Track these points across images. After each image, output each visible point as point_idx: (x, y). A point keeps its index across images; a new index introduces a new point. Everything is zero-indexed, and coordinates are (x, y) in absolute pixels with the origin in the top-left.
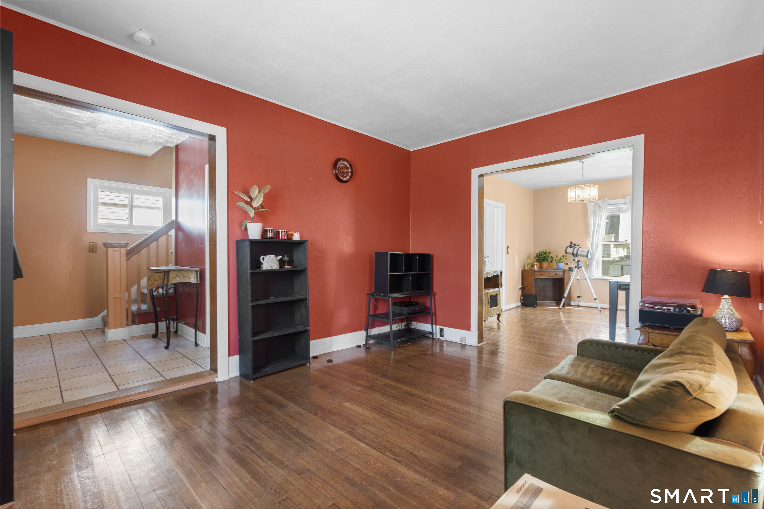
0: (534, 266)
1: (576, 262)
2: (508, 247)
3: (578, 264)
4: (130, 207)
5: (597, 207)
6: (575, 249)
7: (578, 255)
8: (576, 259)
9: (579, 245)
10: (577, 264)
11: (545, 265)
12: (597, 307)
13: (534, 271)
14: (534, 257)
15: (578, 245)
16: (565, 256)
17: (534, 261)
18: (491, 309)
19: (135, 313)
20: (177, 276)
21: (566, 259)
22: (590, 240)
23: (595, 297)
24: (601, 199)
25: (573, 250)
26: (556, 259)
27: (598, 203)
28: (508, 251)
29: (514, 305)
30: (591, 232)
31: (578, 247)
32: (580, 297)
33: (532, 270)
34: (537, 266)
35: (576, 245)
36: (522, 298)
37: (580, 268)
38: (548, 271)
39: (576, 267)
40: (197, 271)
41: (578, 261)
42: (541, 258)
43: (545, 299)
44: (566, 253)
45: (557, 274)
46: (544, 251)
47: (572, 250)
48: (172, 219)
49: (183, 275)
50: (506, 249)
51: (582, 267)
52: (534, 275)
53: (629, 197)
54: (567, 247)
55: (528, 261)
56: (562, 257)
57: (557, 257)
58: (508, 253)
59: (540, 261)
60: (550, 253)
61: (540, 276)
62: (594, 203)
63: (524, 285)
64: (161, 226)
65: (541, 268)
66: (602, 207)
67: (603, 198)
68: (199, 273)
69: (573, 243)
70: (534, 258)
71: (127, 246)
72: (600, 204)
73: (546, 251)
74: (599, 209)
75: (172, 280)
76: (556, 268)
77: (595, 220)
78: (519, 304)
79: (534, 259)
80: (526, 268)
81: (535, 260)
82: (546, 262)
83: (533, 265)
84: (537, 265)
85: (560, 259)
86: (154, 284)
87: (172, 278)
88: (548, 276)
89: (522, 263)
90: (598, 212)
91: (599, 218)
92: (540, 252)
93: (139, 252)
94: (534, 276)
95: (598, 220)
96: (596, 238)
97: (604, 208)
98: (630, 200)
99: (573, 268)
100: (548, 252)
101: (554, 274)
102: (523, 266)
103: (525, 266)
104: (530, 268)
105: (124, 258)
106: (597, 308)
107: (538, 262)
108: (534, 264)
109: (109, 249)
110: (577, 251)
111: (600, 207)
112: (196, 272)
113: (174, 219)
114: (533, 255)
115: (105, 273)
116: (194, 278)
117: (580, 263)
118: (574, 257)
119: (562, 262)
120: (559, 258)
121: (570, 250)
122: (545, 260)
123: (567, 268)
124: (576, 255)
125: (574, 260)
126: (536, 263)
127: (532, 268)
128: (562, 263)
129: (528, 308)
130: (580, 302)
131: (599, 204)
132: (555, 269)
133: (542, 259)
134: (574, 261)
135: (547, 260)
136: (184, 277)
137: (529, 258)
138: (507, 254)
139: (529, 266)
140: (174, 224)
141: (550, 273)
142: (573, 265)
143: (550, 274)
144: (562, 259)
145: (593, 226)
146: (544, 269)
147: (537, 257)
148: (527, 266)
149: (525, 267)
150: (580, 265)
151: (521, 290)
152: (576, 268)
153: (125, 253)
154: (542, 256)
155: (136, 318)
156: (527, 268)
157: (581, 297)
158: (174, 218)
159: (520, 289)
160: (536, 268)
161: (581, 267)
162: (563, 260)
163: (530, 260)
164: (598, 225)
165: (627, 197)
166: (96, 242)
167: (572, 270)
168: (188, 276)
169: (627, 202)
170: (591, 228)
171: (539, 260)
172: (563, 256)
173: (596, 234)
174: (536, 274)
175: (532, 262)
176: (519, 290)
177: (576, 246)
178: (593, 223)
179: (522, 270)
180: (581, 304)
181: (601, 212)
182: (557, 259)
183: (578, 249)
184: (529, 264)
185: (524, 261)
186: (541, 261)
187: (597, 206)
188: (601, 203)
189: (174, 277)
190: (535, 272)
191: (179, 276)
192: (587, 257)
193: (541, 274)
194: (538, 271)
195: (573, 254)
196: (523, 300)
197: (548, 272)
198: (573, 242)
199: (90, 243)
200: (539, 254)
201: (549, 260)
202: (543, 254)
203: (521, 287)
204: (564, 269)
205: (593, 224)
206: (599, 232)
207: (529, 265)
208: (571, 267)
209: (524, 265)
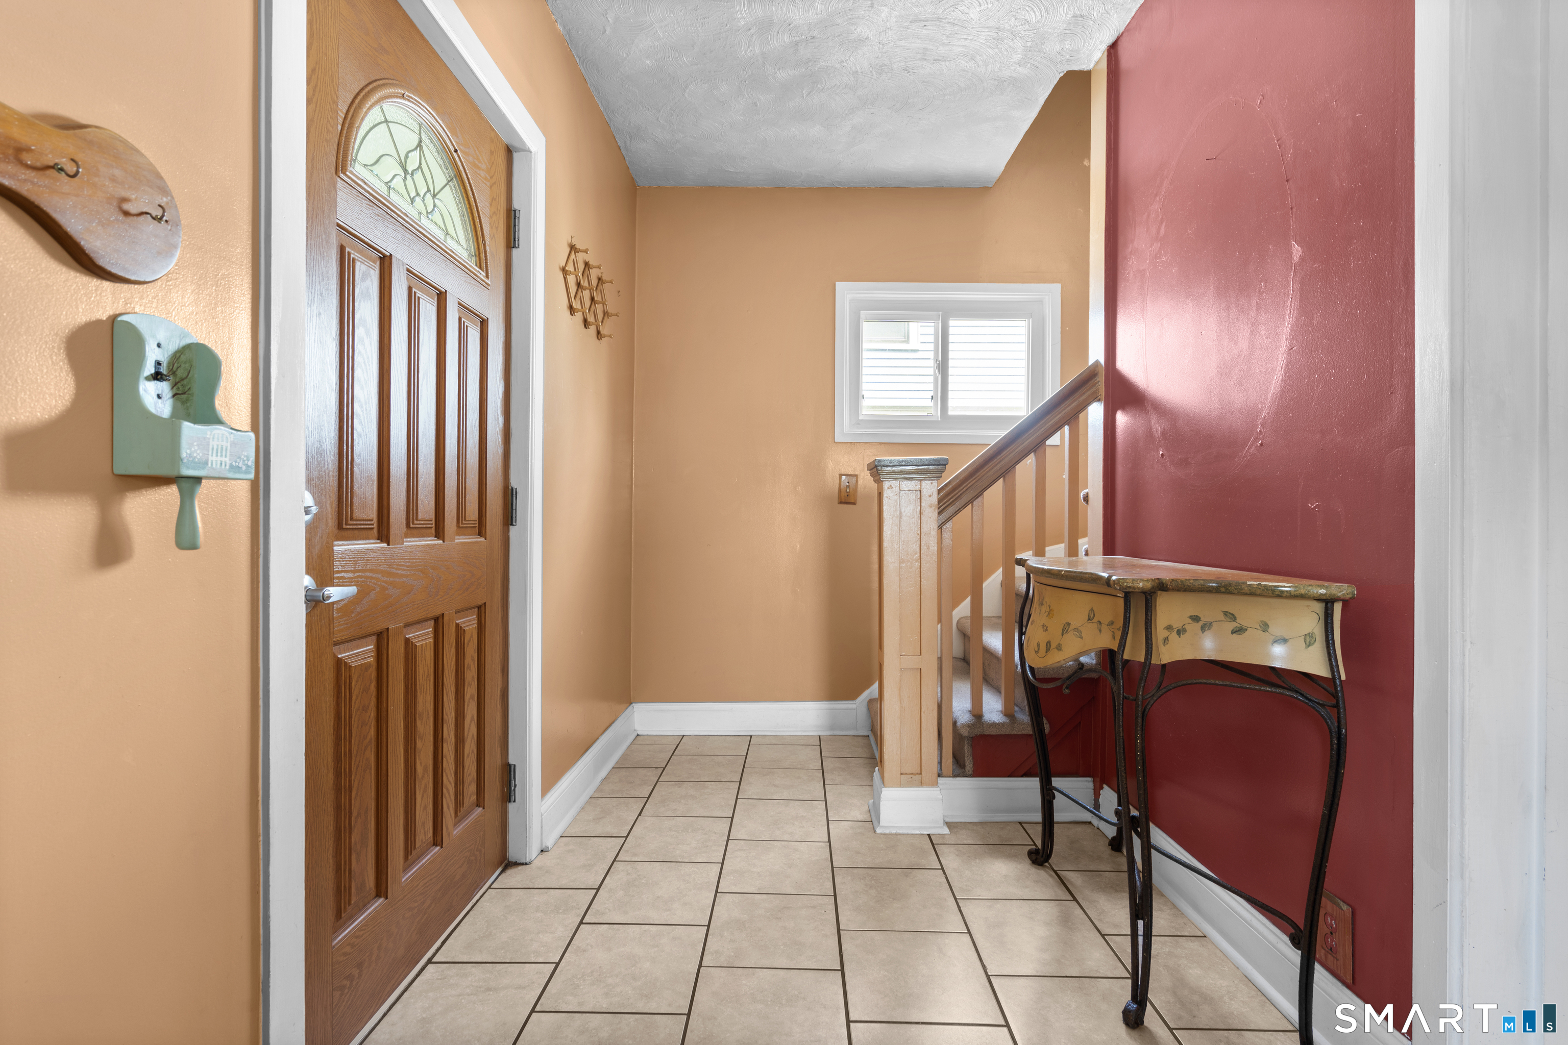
4: (940, 359)
19: (965, 732)
20: (1196, 619)
40: (1328, 603)
48: (1091, 362)
49: (1232, 617)
64: (1026, 414)
68: (1338, 608)
71: (942, 472)
75: (1166, 640)
86: (1059, 648)
87: (1169, 628)
93: (980, 494)
105: (931, 518)
109: (886, 484)
112: (1319, 607)
113: (1102, 361)
115: (876, 566)
116: (1309, 640)
136: (1239, 631)
140: (1101, 379)
153: (935, 499)
155: (967, 749)
158: (1096, 353)
166: (856, 473)
168: (1265, 627)
189: (1177, 625)
191: (1204, 619)
199: (841, 475)
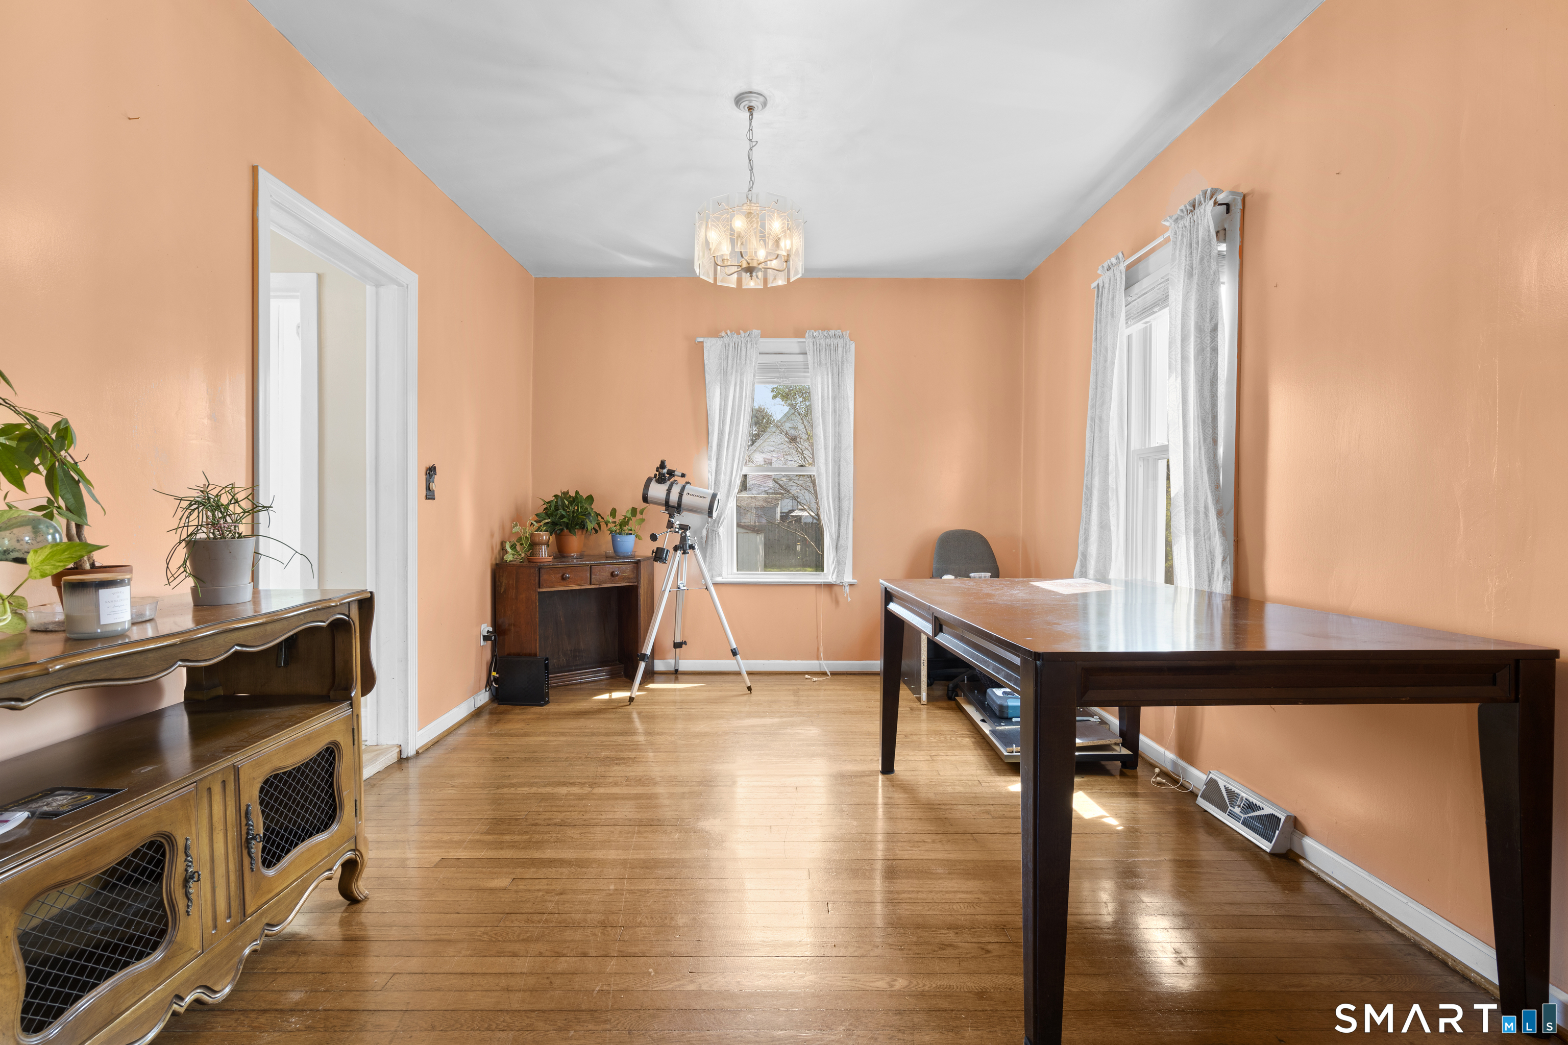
0: (538, 547)
1: (677, 530)
2: (431, 471)
3: (683, 539)
5: (730, 357)
6: (674, 486)
7: (682, 506)
8: (677, 521)
9: (683, 475)
10: (678, 536)
11: (575, 542)
12: (737, 669)
13: (540, 568)
14: (537, 515)
15: (680, 474)
16: (638, 511)
17: (539, 529)
18: (271, 872)
21: (643, 520)
22: (710, 459)
23: (734, 646)
24: (741, 332)
25: (669, 491)
26: (611, 520)
27: (732, 345)
28: (432, 486)
29: (461, 711)
30: (713, 436)
31: (682, 482)
32: (684, 645)
33: (531, 560)
34: (548, 546)
35: (674, 476)
36: (494, 674)
37: (690, 551)
38: (586, 565)
39: (676, 549)
41: (684, 528)
42: (562, 517)
43: (575, 663)
44: (645, 499)
45: (617, 575)
46: (572, 494)
47: (666, 492)
50: (424, 477)
51: (696, 547)
52: (537, 581)
53: (815, 334)
54: (649, 480)
55: (514, 530)
56: (629, 515)
57: (613, 513)
58: (430, 495)
59: (557, 528)
60: (590, 499)
61: (560, 586)
62: (721, 343)
63: (500, 621)
65: (561, 553)
66: (743, 358)
67: (745, 331)
69: (669, 466)
70: (536, 518)
72: (739, 348)
73: (577, 492)
74: (735, 364)
76: (611, 551)
77: (724, 398)
78: (483, 697)
79: (537, 522)
80: (509, 557)
81: (542, 523)
82: (580, 532)
83: (534, 545)
84: (547, 544)
85: (625, 522)
88: (589, 582)
89: (492, 535)
90: (734, 373)
91: (735, 391)
92: (556, 496)
94: (539, 588)
95: (734, 396)
96: (727, 455)
97: (748, 362)
98: (815, 344)
99: (667, 550)
100: (585, 495)
101: (608, 574)
102: (497, 548)
103: (503, 550)
104: (523, 555)
106: (738, 674)
107: (551, 534)
108: (537, 539)
110: (681, 495)
111: (738, 358)
114: (533, 506)
117: (688, 533)
118: (671, 516)
119: (631, 530)
120: (619, 518)
121: (658, 491)
122: (577, 524)
123: (646, 549)
124: (672, 508)
125: (670, 525)
126: (544, 536)
127: (532, 554)
128: (631, 534)
129: (518, 709)
130: (680, 659)
131: (735, 347)
132: (607, 557)
133: (565, 520)
134: (672, 527)
135: (583, 526)
137: (518, 518)
138: (427, 498)
139: (518, 548)
141: (593, 570)
142: (668, 540)
143: (593, 576)
144: (629, 519)
145: (720, 415)
146: (573, 558)
147: (548, 516)
148: (513, 547)
149: (507, 552)
150: (690, 543)
151: (489, 642)
152: (679, 553)
154: (564, 509)
156: (513, 555)
157: (685, 643)
159: (486, 638)
160: (544, 554)
161: (692, 547)
162: (633, 524)
163: (523, 525)
164: (732, 414)
165: (807, 335)
167: (665, 559)
169: (807, 349)
170: (714, 423)
171: (554, 524)
172: (634, 511)
173: (728, 441)
174: (544, 577)
175: (532, 535)
176: (482, 643)
177: (676, 478)
178: (720, 405)
179: (492, 565)
180: (685, 665)
181: (742, 374)
182: (614, 520)
183: (683, 488)
184: (520, 539)
185: (503, 528)
186: (562, 530)
187: (730, 352)
188: (740, 344)
190: (542, 571)
192: (710, 513)
193: (563, 578)
194: (552, 569)
195: (667, 504)
196: (496, 680)
197: (588, 568)
198: (666, 464)
200: (553, 505)
201: (590, 526)
202: (567, 502)
203: (488, 632)
204: (637, 554)
205: (720, 409)
206: (735, 435)
207: (522, 544)
208: (663, 549)
209: (503, 544)
